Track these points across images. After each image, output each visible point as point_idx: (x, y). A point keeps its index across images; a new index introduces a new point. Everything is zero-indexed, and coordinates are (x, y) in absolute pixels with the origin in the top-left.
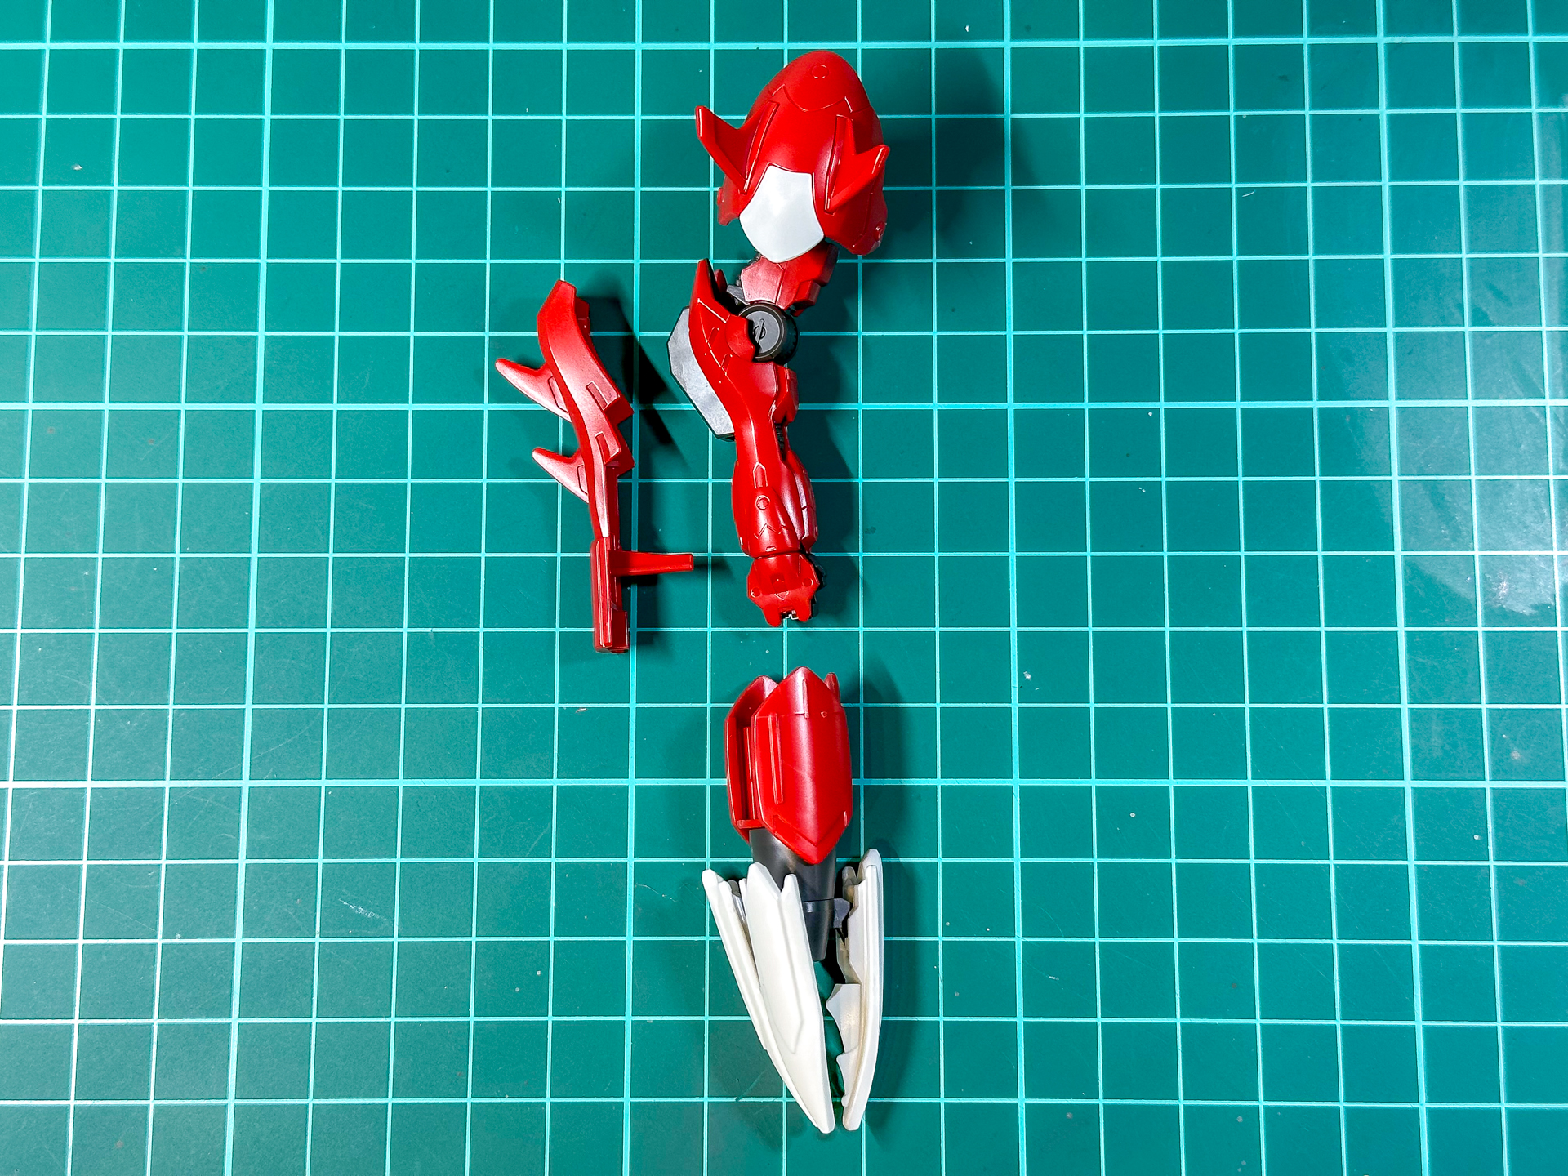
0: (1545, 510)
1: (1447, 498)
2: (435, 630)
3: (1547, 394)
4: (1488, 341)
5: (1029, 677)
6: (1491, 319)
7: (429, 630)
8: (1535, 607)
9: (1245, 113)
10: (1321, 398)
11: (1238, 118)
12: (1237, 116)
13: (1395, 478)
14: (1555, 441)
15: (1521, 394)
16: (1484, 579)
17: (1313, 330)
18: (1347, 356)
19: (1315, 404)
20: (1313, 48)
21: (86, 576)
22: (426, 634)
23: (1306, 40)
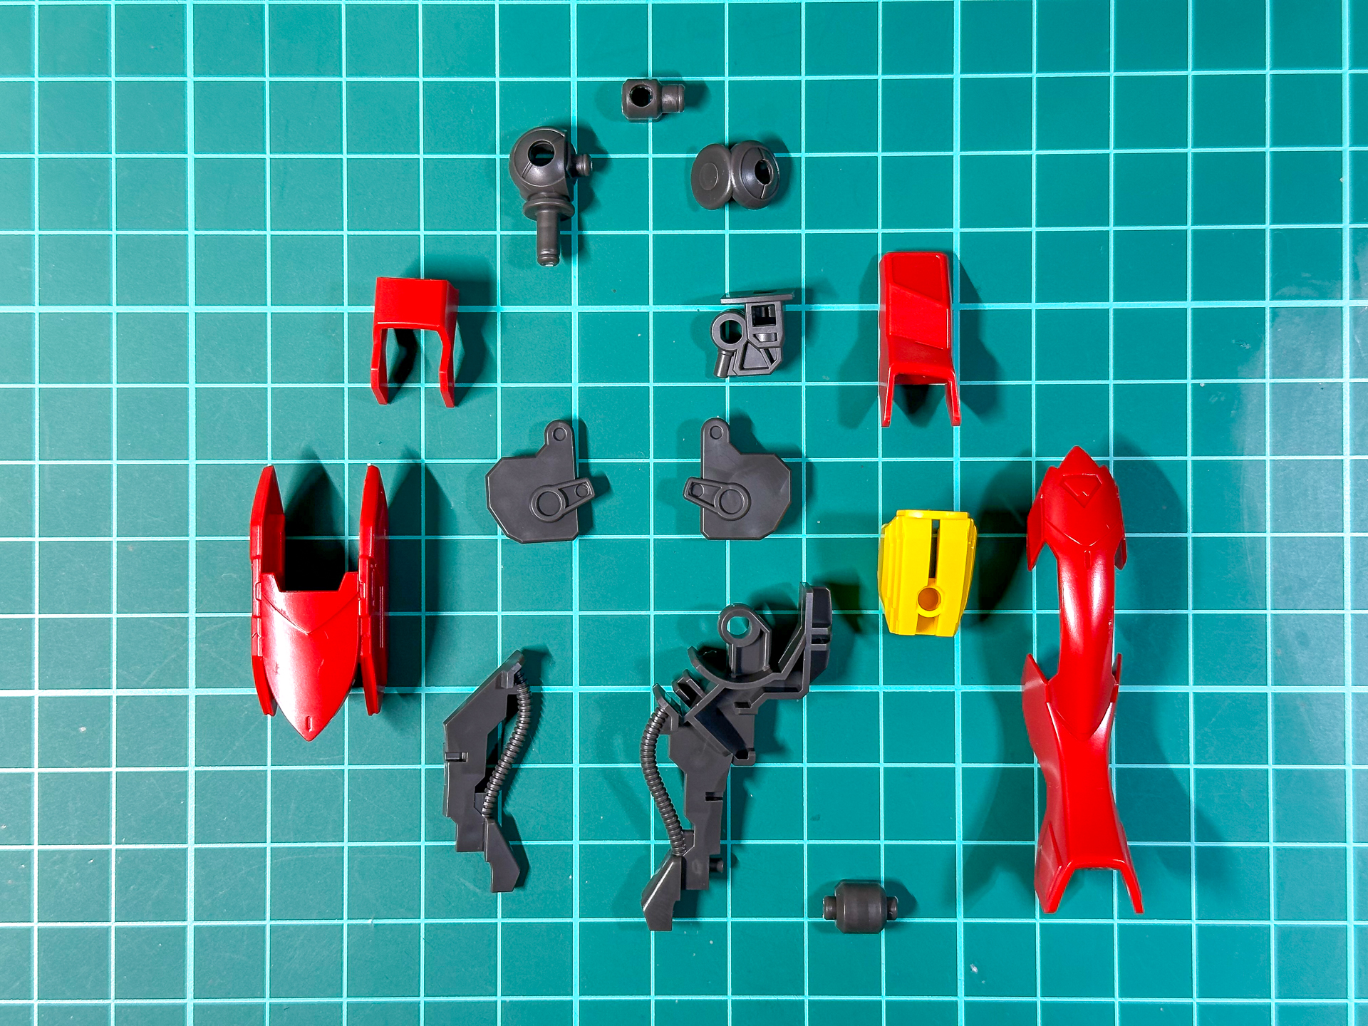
2: (376, 922)
5: (975, 969)
7: (369, 922)
9: (1202, 382)
10: (1276, 683)
11: (1195, 386)
12: (1193, 384)
13: (1350, 768)
17: (1269, 612)
18: (1303, 640)
19: (1270, 689)
20: (1275, 312)
21: (22, 869)
22: (367, 926)
23: (1268, 304)
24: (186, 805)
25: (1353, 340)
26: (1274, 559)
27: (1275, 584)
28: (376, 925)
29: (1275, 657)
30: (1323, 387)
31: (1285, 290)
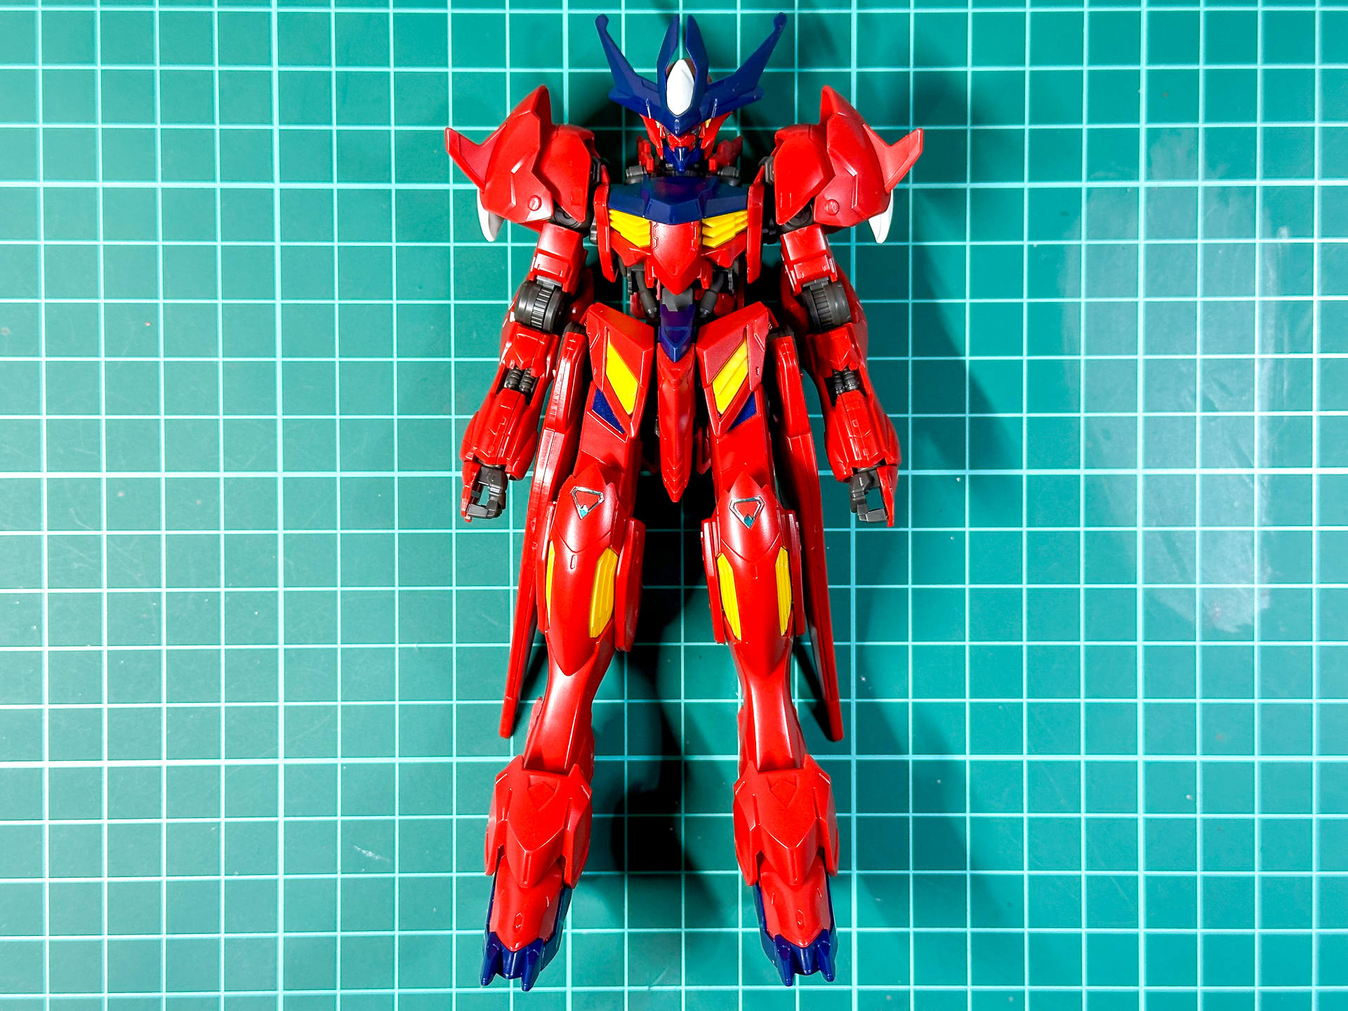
0: (1250, 553)
1: (1178, 544)
3: (1256, 463)
4: (1212, 424)
5: (864, 679)
6: (1217, 406)
7: (414, 646)
8: (1238, 627)
9: (1035, 243)
10: (1087, 467)
11: (1030, 247)
12: (1028, 245)
13: (1140, 529)
14: (1261, 501)
15: (1236, 464)
16: (1203, 606)
17: (1082, 415)
18: (1107, 435)
19: (1082, 472)
20: (1090, 190)
21: (154, 606)
22: (413, 648)
23: (1084, 184)
24: (276, 558)
25: (1147, 214)
26: (1087, 375)
27: (1087, 394)
28: (420, 648)
29: (1087, 450)
30: (1124, 247)
31: (1097, 174)
